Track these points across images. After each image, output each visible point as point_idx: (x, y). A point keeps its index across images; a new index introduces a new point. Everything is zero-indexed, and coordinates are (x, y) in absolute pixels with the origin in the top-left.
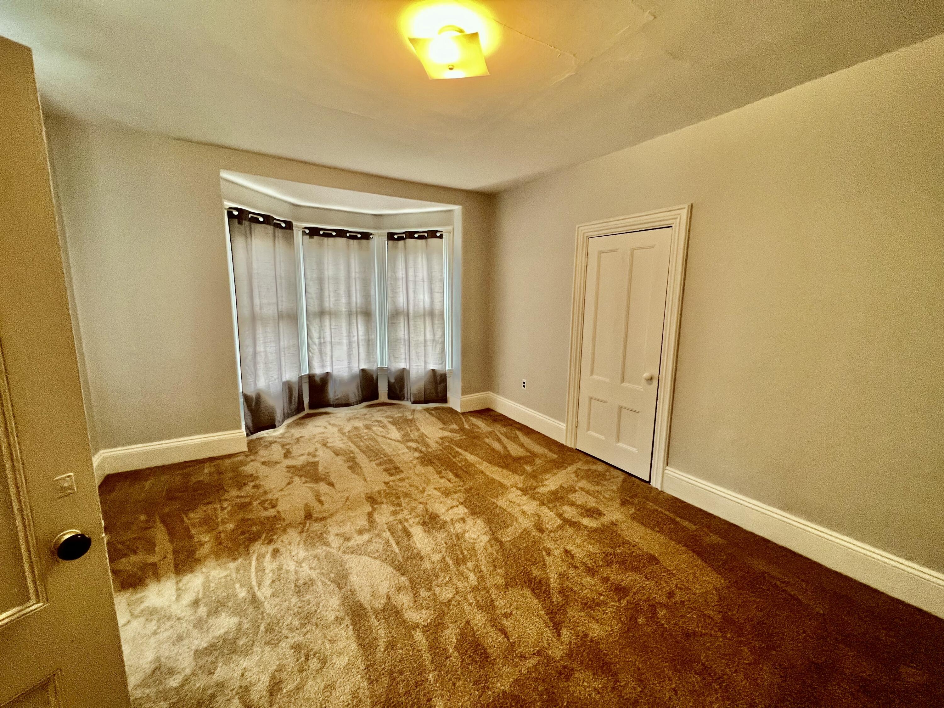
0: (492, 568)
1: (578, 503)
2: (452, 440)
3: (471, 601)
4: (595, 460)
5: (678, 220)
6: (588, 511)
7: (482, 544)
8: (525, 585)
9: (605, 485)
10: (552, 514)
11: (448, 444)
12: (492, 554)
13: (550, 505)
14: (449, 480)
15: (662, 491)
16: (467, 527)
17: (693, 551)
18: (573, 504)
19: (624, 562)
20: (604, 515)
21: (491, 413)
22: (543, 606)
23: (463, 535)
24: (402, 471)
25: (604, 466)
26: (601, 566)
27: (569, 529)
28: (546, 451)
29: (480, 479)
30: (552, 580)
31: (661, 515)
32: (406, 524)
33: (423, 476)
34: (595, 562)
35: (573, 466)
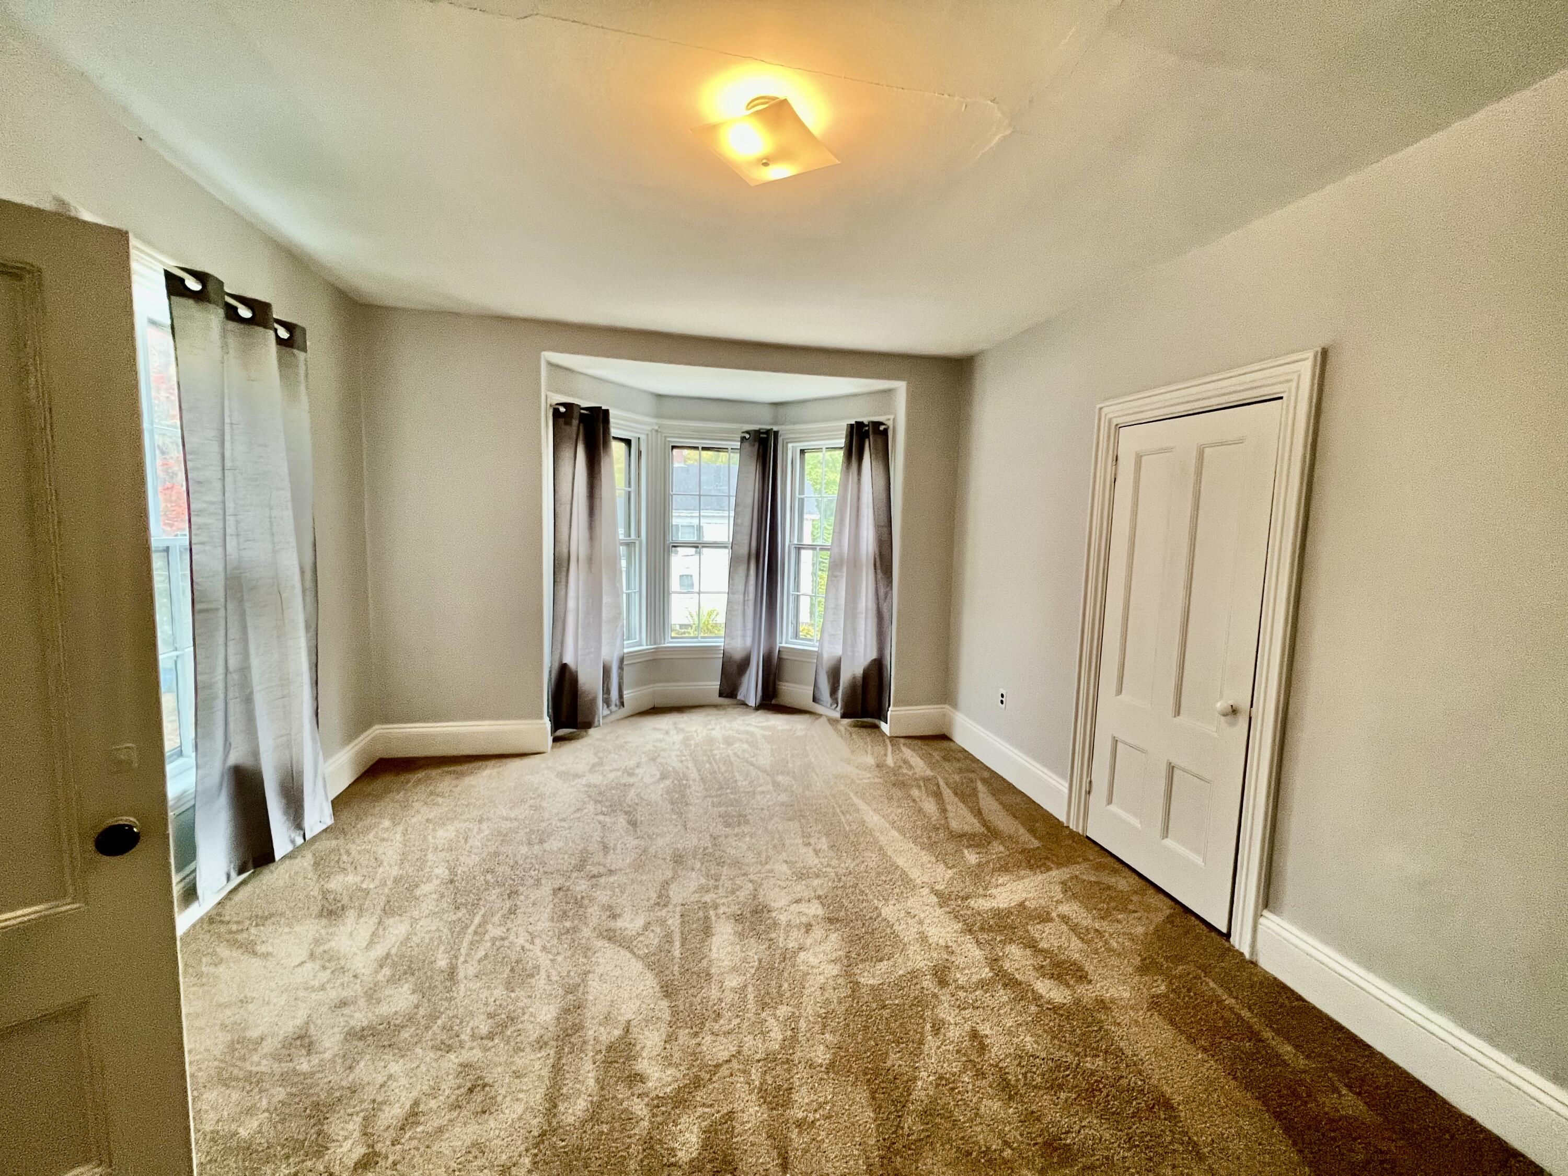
0: (817, 1028)
1: (1043, 945)
2: (853, 781)
3: (753, 1077)
4: (1117, 866)
5: (1294, 384)
6: (1058, 965)
7: (821, 979)
8: (861, 1078)
9: (1118, 921)
10: (977, 954)
11: (843, 788)
12: (828, 1002)
13: (983, 936)
14: (817, 852)
15: (1252, 963)
16: (809, 941)
17: (1278, 1116)
18: (1032, 945)
19: (1092, 1091)
20: (1090, 982)
21: (945, 744)
22: (877, 1130)
23: (795, 954)
24: (747, 822)
25: (1134, 879)
26: (1035, 1087)
27: (1002, 992)
28: (1022, 831)
29: (872, 859)
30: (920, 1083)
31: (1227, 1014)
32: (712, 913)
33: (777, 836)
34: (1025, 1075)
35: (1064, 869)
